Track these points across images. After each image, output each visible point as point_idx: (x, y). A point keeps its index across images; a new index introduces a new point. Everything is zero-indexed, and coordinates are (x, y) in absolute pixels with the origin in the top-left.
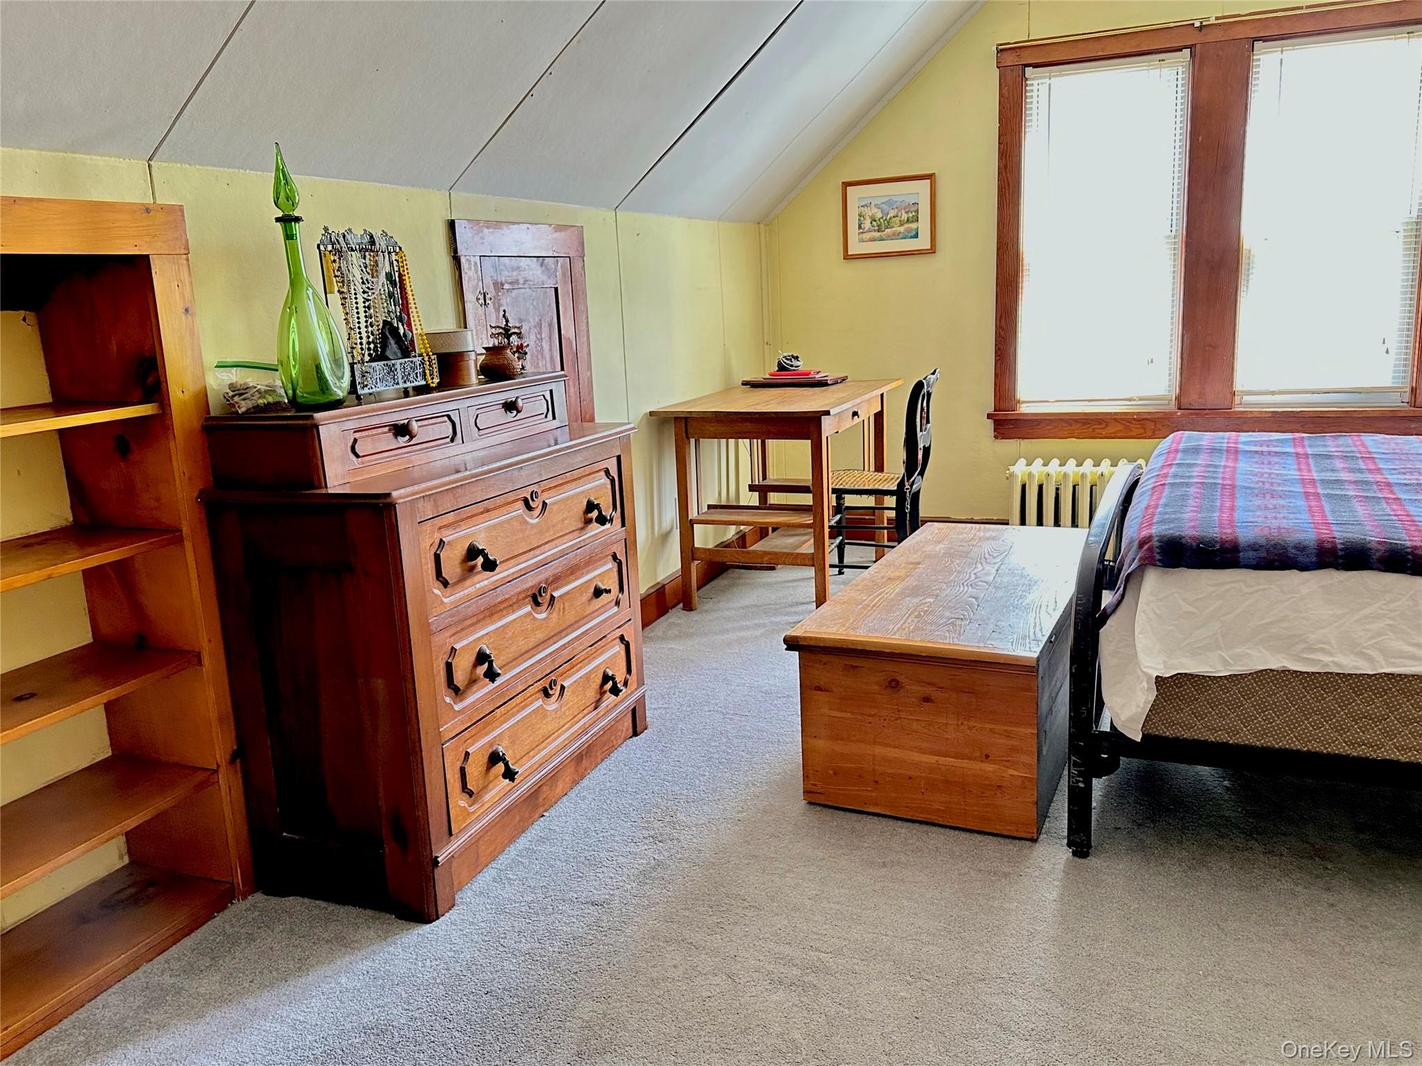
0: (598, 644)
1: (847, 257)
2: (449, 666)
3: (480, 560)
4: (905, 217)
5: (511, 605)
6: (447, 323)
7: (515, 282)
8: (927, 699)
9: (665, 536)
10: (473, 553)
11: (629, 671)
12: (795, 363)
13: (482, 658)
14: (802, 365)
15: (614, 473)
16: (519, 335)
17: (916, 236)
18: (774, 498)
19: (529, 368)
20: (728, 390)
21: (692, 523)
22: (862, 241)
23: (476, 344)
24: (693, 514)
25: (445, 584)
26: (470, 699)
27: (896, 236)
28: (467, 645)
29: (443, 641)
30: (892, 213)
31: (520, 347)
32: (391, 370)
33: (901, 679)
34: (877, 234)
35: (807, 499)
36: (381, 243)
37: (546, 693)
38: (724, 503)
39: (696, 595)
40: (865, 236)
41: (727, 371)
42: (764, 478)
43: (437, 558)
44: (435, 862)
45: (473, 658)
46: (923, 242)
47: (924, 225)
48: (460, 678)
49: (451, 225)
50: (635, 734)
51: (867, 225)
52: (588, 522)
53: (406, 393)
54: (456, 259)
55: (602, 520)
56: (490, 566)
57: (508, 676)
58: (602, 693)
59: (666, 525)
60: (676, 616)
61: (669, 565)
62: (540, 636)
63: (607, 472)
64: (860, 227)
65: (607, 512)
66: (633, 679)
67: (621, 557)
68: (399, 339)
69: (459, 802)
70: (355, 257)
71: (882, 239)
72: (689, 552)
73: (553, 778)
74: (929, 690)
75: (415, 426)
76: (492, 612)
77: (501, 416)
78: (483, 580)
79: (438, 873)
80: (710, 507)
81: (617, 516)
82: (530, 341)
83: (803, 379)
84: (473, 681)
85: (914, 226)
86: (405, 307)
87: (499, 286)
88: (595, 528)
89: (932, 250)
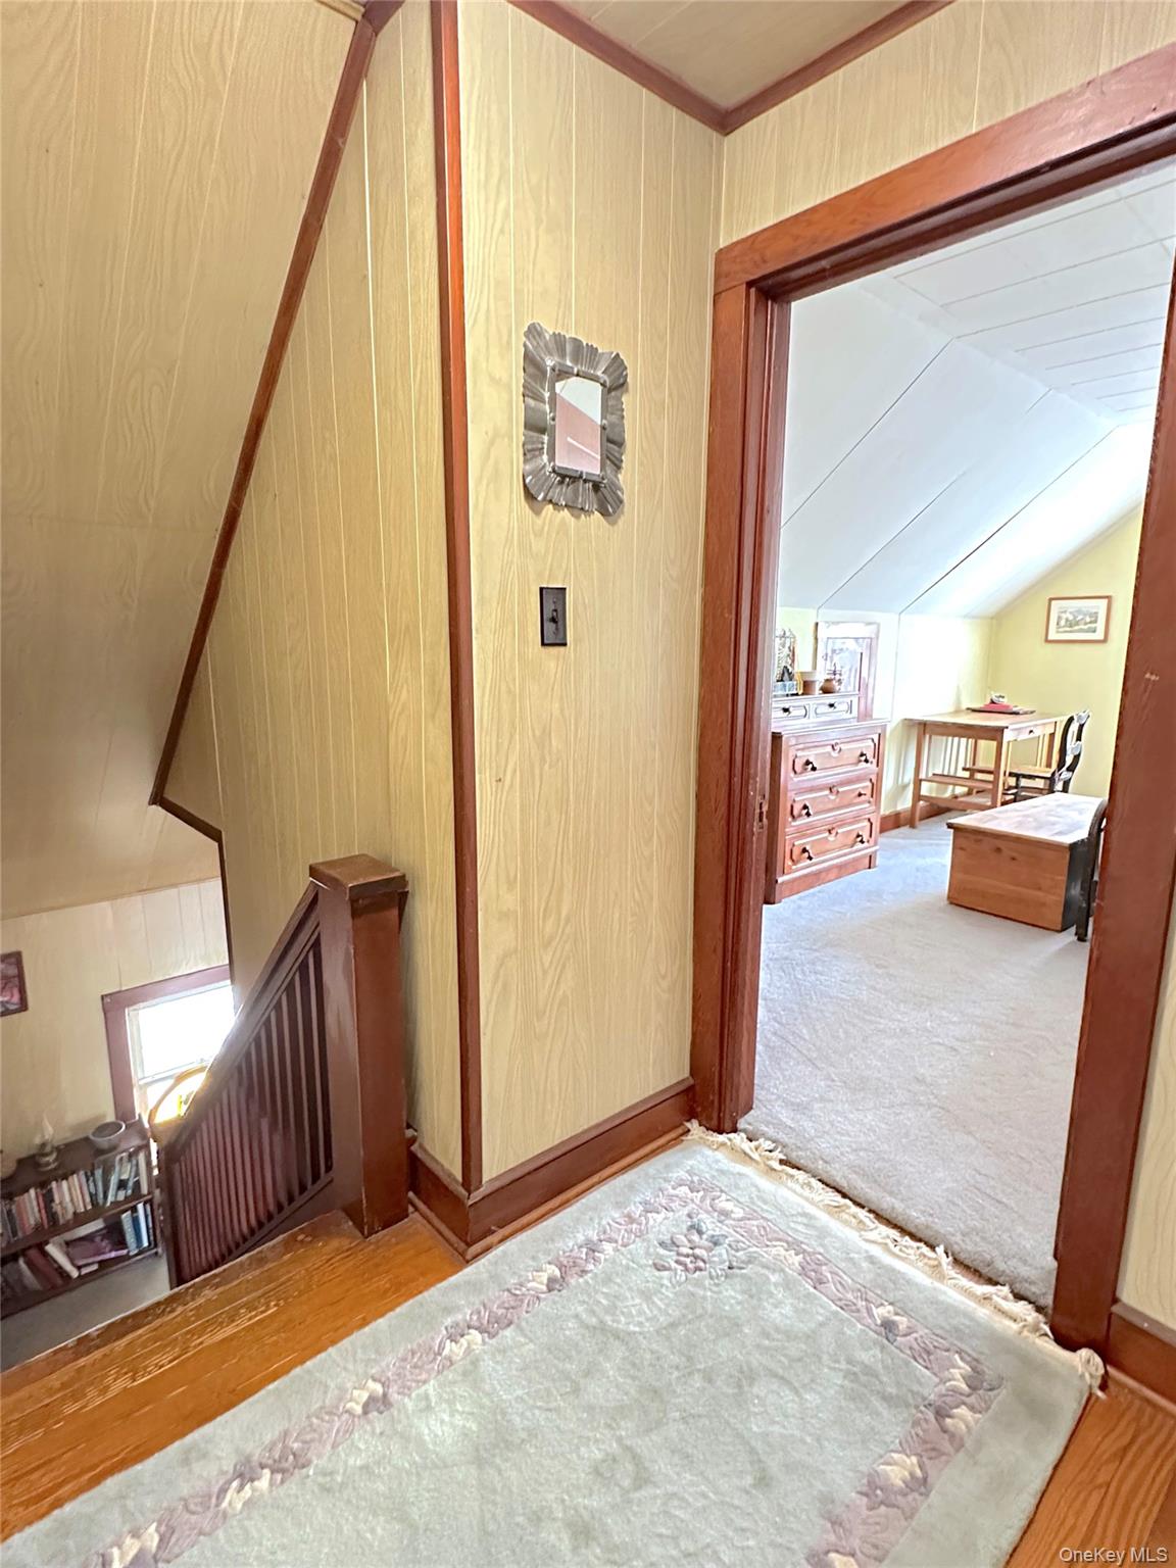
0: (856, 819)
1: (1047, 641)
2: (792, 807)
3: (810, 766)
4: (1088, 620)
5: (820, 789)
6: (808, 668)
7: (841, 650)
8: (1013, 859)
9: (905, 787)
10: (808, 763)
11: (871, 836)
12: (1001, 699)
13: (805, 807)
14: (1005, 701)
15: (876, 741)
16: (840, 674)
17: (1094, 631)
18: (979, 776)
19: (843, 689)
20: (957, 712)
21: (921, 780)
22: (1058, 632)
23: (820, 678)
24: (922, 775)
25: (795, 772)
26: (798, 823)
27: (1081, 631)
28: (801, 799)
29: (791, 795)
30: (1080, 617)
31: (839, 680)
32: (785, 686)
33: (1003, 848)
34: (1068, 629)
35: (990, 777)
36: (788, 634)
37: (830, 831)
38: (946, 773)
39: (917, 823)
40: (1061, 630)
41: (958, 701)
42: (974, 764)
43: (794, 762)
44: (777, 881)
45: (802, 806)
46: (1099, 635)
47: (1101, 625)
48: (796, 812)
49: (817, 624)
50: (870, 868)
51: (1063, 623)
52: (860, 761)
53: (787, 695)
54: (816, 639)
55: (866, 761)
56: (814, 769)
57: (815, 818)
58: (855, 842)
59: (906, 780)
60: (905, 830)
61: (905, 803)
62: (831, 806)
63: (873, 740)
64: (1058, 624)
65: (870, 758)
66: (872, 840)
67: (874, 780)
68: (790, 674)
69: (789, 862)
70: (777, 640)
71: (1071, 632)
72: (917, 797)
73: (828, 870)
74: (1014, 855)
75: (791, 710)
76: (812, 790)
77: (827, 709)
78: (810, 775)
79: (777, 887)
80: (934, 775)
81: (875, 761)
82: (844, 677)
83: (1004, 710)
84: (800, 815)
85: (1093, 625)
86: (793, 661)
87: (834, 651)
88: (863, 765)
89: (1105, 641)
